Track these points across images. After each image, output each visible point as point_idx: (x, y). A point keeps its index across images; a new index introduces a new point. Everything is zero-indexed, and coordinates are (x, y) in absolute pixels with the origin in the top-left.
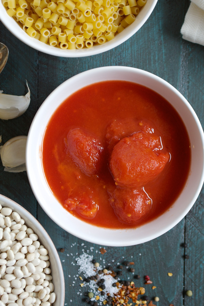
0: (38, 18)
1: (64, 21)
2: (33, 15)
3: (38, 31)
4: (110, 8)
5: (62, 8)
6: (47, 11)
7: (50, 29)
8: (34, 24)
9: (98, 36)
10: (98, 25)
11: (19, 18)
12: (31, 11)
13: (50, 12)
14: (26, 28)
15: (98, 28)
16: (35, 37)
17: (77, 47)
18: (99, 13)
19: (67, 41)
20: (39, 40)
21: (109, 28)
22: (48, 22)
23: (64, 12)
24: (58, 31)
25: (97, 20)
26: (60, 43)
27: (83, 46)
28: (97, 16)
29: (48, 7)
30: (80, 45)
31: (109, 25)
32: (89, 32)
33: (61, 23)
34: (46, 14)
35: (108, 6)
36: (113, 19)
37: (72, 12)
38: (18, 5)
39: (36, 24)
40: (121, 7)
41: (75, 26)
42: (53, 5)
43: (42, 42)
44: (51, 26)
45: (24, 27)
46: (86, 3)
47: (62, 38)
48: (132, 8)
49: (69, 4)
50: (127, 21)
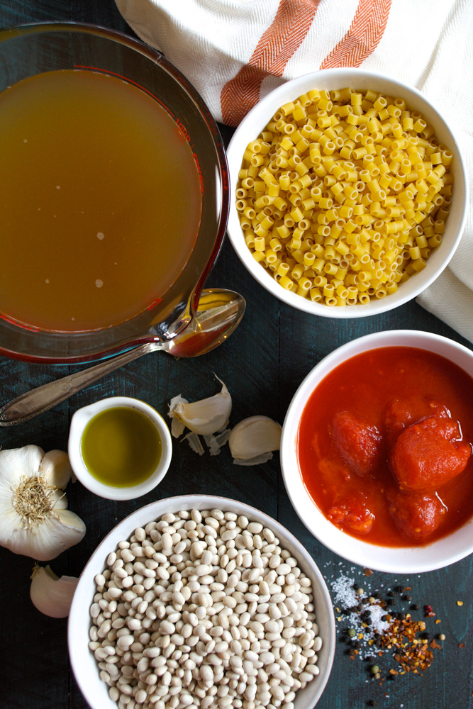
0: (295, 263)
1: (333, 269)
2: (288, 259)
3: (295, 282)
4: (393, 251)
5: (331, 252)
6: (310, 256)
7: (312, 279)
8: (290, 272)
9: (376, 288)
10: (379, 274)
11: (269, 264)
12: (285, 255)
13: (314, 257)
14: (279, 277)
15: (378, 278)
16: (290, 290)
17: (348, 303)
18: (379, 258)
19: (335, 295)
20: (296, 292)
21: (392, 278)
22: (310, 269)
23: (334, 258)
24: (323, 281)
25: (376, 268)
26: (324, 298)
27: (356, 301)
28: (376, 261)
29: (312, 250)
30: (352, 301)
31: (392, 274)
32: (366, 283)
33: (328, 272)
34: (308, 261)
35: (390, 249)
36: (397, 265)
37: (345, 257)
38: (268, 246)
39: (293, 273)
40: (407, 247)
41: (346, 276)
42: (319, 248)
43: (299, 296)
44: (314, 276)
45: (275, 276)
46: (363, 244)
47: (329, 292)
48: (421, 250)
49: (342, 247)
50: (414, 266)
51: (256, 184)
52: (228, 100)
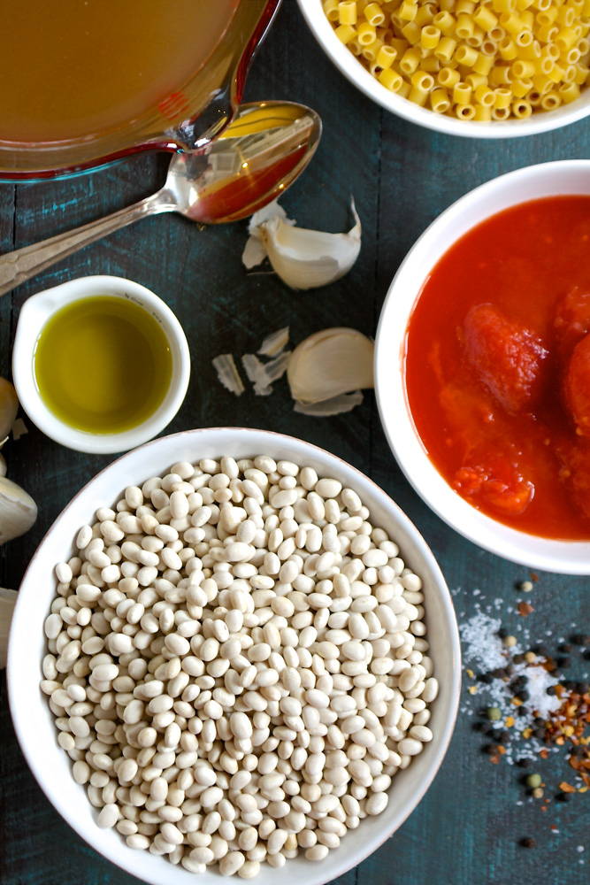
0: (407, 47)
1: (470, 56)
2: (394, 40)
3: (406, 79)
4: (572, 27)
5: (467, 26)
6: (431, 32)
7: (434, 74)
8: (397, 61)
9: (543, 92)
10: (547, 66)
11: (363, 47)
12: (391, 32)
13: (438, 34)
14: (378, 70)
15: (547, 72)
16: (398, 93)
17: (495, 116)
18: (549, 40)
19: (474, 102)
20: (408, 97)
21: (570, 74)
22: (432, 56)
23: (471, 34)
24: (452, 78)
25: (544, 55)
26: (455, 107)
27: (508, 113)
28: (543, 45)
29: (435, 22)
30: (500, 112)
31: (569, 68)
32: (525, 81)
33: (462, 61)
34: (429, 39)
35: (568, 24)
36: (579, 54)
37: (490, 35)
38: (361, 18)
39: (403, 61)
41: (492, 70)
42: (446, 19)
43: (413, 104)
44: (438, 68)
45: (373, 69)
46: (521, 15)
47: (463, 95)
49: (485, 16)
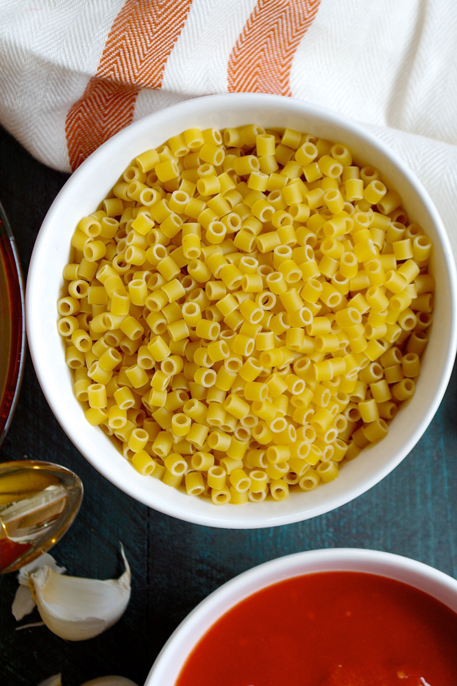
0: (159, 430)
1: (223, 442)
2: (146, 422)
3: (159, 460)
4: (328, 408)
5: (218, 417)
6: (181, 421)
7: (187, 457)
8: (150, 443)
9: (300, 474)
10: (303, 450)
11: (114, 430)
12: (142, 414)
13: (189, 421)
14: (131, 453)
15: (302, 457)
16: (152, 475)
17: (251, 497)
18: (304, 422)
19: (228, 484)
20: (162, 478)
21: (328, 454)
22: (184, 441)
23: (222, 423)
24: (207, 462)
25: (299, 439)
26: (210, 490)
27: (264, 495)
28: (298, 426)
29: (185, 409)
30: (258, 495)
31: (327, 448)
32: (281, 465)
33: (215, 447)
34: (180, 428)
35: (324, 405)
36: (336, 431)
37: (242, 422)
38: (111, 400)
39: (154, 447)
40: (355, 401)
41: (247, 451)
42: (197, 408)
43: (167, 486)
44: (191, 452)
45: (125, 452)
46: (275, 400)
47: (217, 481)
48: (380, 406)
49: (236, 405)
50: (367, 434)
51: (90, 291)
52: (79, 135)
